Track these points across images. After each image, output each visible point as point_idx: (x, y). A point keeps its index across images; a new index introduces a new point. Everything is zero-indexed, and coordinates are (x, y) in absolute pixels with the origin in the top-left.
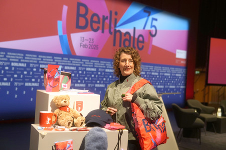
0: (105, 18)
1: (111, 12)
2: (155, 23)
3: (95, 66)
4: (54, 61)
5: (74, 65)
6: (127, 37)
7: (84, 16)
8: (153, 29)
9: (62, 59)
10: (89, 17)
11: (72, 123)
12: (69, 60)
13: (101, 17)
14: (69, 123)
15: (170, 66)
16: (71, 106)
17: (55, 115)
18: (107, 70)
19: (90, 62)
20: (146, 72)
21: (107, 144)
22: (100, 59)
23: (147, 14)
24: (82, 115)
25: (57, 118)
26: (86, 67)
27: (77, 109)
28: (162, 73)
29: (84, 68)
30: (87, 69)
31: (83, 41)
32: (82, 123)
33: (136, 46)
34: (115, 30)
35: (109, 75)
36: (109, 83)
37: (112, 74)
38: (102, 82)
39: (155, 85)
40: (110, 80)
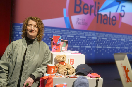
0: (92, 6)
1: (95, 3)
2: (123, 8)
3: (86, 35)
4: (61, 32)
5: (73, 34)
6: (106, 17)
7: (79, 5)
8: (122, 12)
9: (66, 31)
10: (82, 6)
12: (70, 32)
13: (89, 6)
14: (65, 72)
16: (66, 62)
18: (93, 38)
19: (82, 33)
20: (117, 39)
22: (88, 31)
23: (118, 3)
25: (58, 69)
26: (80, 36)
28: (128, 39)
30: (81, 37)
31: (78, 20)
32: (73, 72)
33: (111, 22)
35: (94, 41)
36: (94, 46)
37: (96, 40)
38: (89, 45)
39: (123, 47)
40: (94, 44)
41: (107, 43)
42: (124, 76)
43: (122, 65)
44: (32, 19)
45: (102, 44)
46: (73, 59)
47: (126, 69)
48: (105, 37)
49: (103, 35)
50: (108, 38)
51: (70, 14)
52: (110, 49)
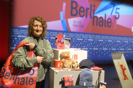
0: (87, 9)
1: (91, 6)
2: (118, 11)
3: (82, 37)
5: (70, 37)
6: (101, 20)
7: (75, 8)
8: (117, 14)
10: (78, 9)
11: (72, 66)
13: (85, 9)
14: (71, 66)
15: (128, 37)
16: (71, 57)
17: (62, 62)
18: (89, 40)
19: (79, 35)
20: (113, 40)
21: (92, 78)
22: (85, 33)
23: (113, 6)
24: (77, 62)
25: (64, 64)
27: (74, 59)
28: (123, 41)
29: (76, 39)
30: (78, 39)
31: (75, 23)
33: (106, 25)
34: (94, 16)
35: (90, 43)
36: (91, 47)
37: (92, 42)
38: (86, 47)
39: (119, 48)
40: (91, 46)
41: (104, 45)
42: (122, 74)
43: (119, 63)
44: (37, 20)
45: (99, 46)
46: (77, 55)
47: (123, 68)
48: (101, 39)
49: (100, 37)
50: (104, 40)
51: (67, 17)
52: (106, 50)
